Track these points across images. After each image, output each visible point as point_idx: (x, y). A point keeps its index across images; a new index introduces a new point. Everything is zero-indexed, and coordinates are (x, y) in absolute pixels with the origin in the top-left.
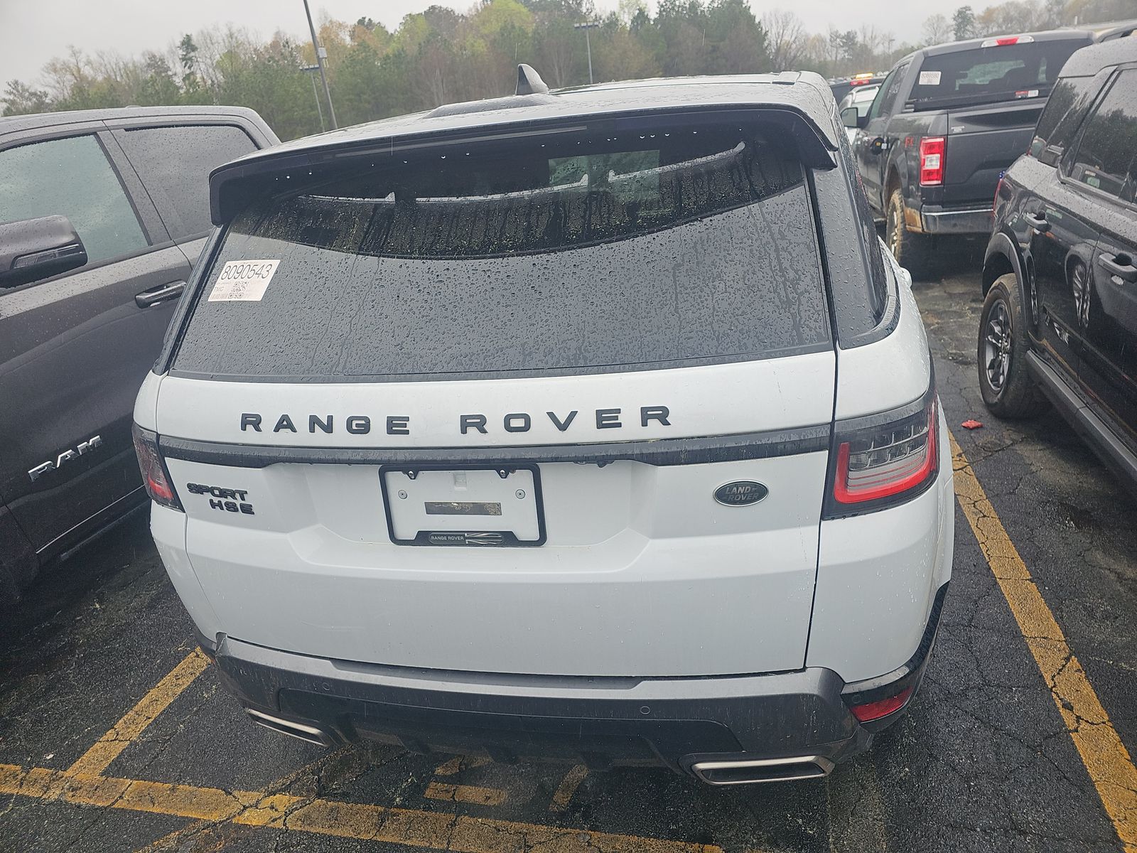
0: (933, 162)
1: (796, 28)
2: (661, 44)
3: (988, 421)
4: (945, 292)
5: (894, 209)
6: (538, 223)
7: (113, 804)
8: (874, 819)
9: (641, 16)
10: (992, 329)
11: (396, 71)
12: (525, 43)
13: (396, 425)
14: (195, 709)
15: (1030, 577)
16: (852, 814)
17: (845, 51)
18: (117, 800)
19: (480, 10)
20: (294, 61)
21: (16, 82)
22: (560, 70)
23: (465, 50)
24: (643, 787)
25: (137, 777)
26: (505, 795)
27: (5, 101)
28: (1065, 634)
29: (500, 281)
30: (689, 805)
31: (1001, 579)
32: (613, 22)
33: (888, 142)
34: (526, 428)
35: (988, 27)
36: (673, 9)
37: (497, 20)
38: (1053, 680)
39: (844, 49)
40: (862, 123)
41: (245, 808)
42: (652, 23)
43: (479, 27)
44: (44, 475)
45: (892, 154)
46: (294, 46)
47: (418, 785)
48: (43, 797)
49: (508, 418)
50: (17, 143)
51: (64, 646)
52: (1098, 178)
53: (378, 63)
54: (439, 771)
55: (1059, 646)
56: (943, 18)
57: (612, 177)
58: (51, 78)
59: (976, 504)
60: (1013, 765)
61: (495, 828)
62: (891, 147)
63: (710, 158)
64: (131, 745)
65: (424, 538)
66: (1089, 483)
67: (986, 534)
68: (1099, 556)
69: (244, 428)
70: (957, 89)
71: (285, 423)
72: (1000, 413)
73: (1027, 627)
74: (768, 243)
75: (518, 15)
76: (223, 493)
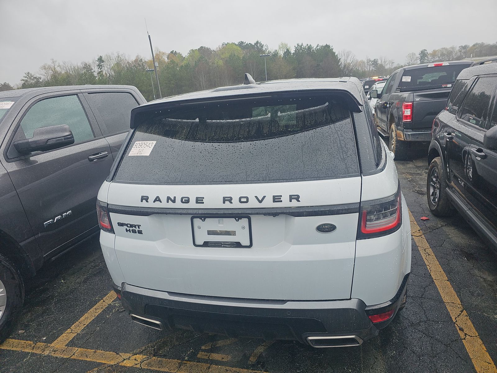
0: (408, 112)
1: (352, 57)
2: (295, 63)
3: (431, 217)
4: (415, 165)
5: (392, 131)
6: (252, 130)
7: (71, 357)
8: (380, 371)
9: (288, 52)
10: (432, 180)
11: (185, 72)
12: (239, 62)
13: (199, 200)
14: (103, 322)
15: (447, 279)
16: (372, 369)
17: (373, 67)
18: (72, 356)
19: (221, 49)
20: (143, 67)
21: (29, 73)
22: (253, 72)
23: (214, 64)
24: (286, 356)
25: (80, 347)
26: (230, 357)
27: (23, 80)
28: (461, 301)
29: (238, 150)
30: (305, 363)
31: (435, 279)
32: (276, 54)
33: (389, 104)
34: (247, 202)
35: (434, 58)
36: (301, 49)
37: (228, 52)
38: (456, 319)
39: (373, 66)
40: (379, 96)
41: (124, 360)
42: (292, 54)
43: (220, 55)
44: (49, 225)
45: (391, 109)
46: (144, 61)
47: (194, 353)
48: (42, 354)
49: (240, 198)
50: (48, 97)
51: (49, 297)
52: (474, 120)
53: (178, 69)
54: (203, 347)
55: (458, 306)
56: (415, 54)
57: (279, 114)
58: (43, 72)
59: (426, 250)
60: (438, 352)
61: (226, 370)
62: (391, 106)
63: (315, 108)
64: (77, 335)
65: (206, 244)
66: (473, 243)
67: (429, 262)
68: (476, 271)
69: (142, 201)
70: (418, 83)
71: (158, 199)
72: (436, 214)
73: (446, 299)
74: (336, 138)
75: (237, 50)
76: (132, 226)
